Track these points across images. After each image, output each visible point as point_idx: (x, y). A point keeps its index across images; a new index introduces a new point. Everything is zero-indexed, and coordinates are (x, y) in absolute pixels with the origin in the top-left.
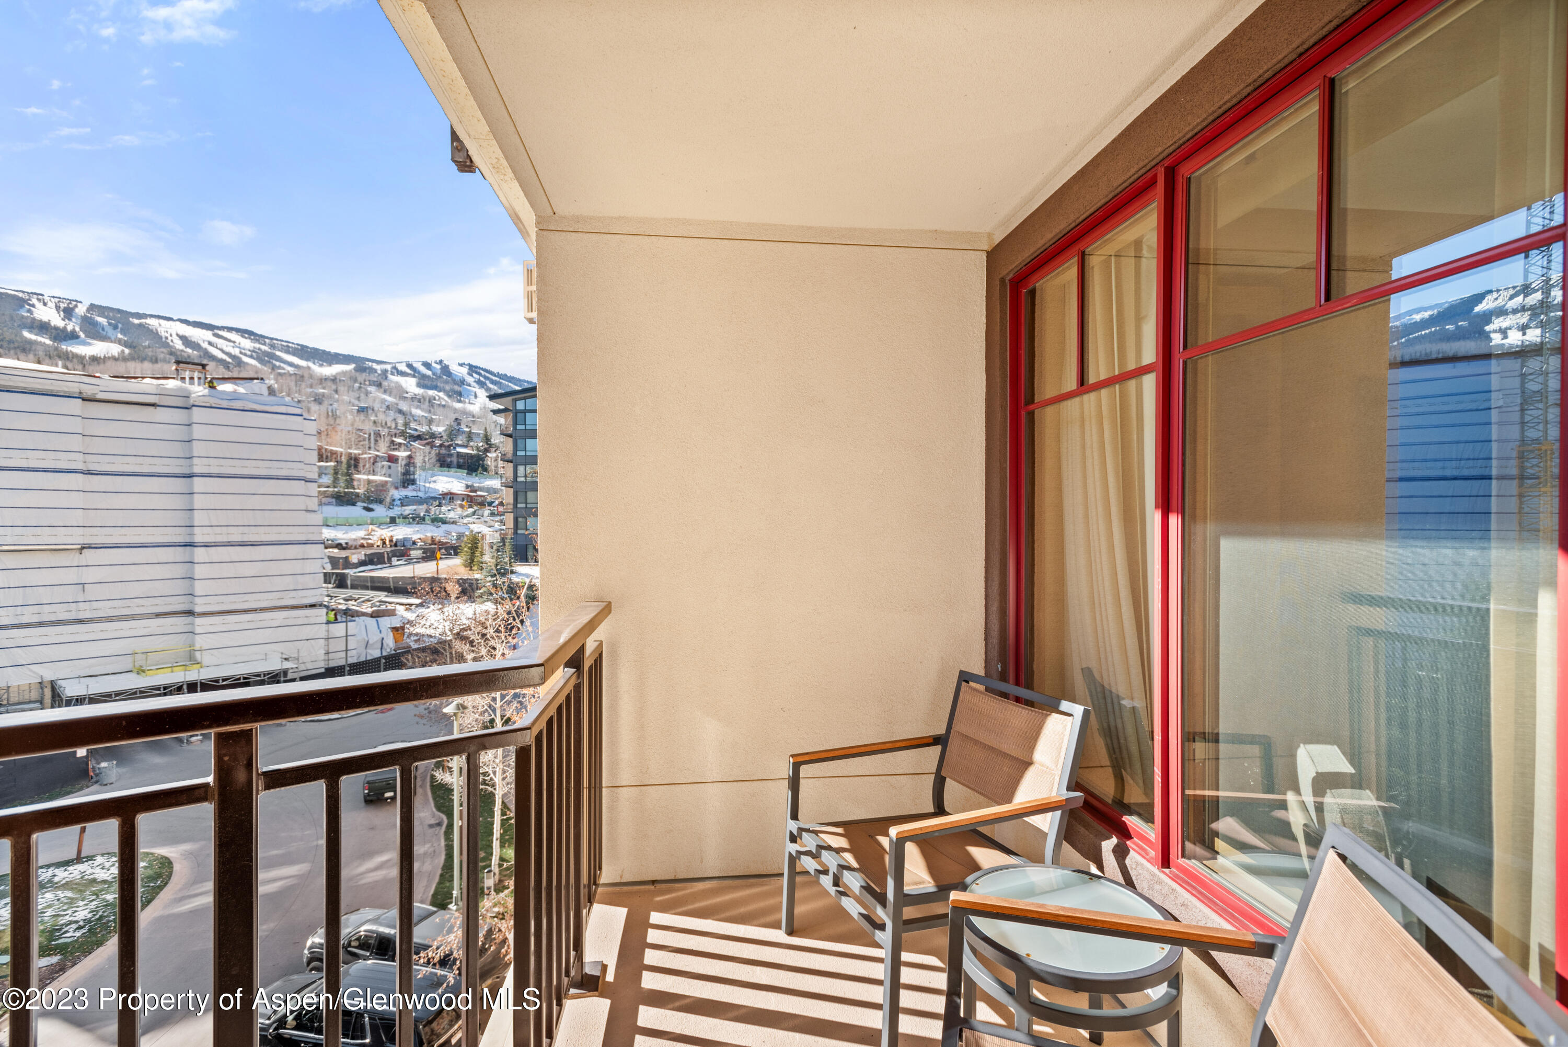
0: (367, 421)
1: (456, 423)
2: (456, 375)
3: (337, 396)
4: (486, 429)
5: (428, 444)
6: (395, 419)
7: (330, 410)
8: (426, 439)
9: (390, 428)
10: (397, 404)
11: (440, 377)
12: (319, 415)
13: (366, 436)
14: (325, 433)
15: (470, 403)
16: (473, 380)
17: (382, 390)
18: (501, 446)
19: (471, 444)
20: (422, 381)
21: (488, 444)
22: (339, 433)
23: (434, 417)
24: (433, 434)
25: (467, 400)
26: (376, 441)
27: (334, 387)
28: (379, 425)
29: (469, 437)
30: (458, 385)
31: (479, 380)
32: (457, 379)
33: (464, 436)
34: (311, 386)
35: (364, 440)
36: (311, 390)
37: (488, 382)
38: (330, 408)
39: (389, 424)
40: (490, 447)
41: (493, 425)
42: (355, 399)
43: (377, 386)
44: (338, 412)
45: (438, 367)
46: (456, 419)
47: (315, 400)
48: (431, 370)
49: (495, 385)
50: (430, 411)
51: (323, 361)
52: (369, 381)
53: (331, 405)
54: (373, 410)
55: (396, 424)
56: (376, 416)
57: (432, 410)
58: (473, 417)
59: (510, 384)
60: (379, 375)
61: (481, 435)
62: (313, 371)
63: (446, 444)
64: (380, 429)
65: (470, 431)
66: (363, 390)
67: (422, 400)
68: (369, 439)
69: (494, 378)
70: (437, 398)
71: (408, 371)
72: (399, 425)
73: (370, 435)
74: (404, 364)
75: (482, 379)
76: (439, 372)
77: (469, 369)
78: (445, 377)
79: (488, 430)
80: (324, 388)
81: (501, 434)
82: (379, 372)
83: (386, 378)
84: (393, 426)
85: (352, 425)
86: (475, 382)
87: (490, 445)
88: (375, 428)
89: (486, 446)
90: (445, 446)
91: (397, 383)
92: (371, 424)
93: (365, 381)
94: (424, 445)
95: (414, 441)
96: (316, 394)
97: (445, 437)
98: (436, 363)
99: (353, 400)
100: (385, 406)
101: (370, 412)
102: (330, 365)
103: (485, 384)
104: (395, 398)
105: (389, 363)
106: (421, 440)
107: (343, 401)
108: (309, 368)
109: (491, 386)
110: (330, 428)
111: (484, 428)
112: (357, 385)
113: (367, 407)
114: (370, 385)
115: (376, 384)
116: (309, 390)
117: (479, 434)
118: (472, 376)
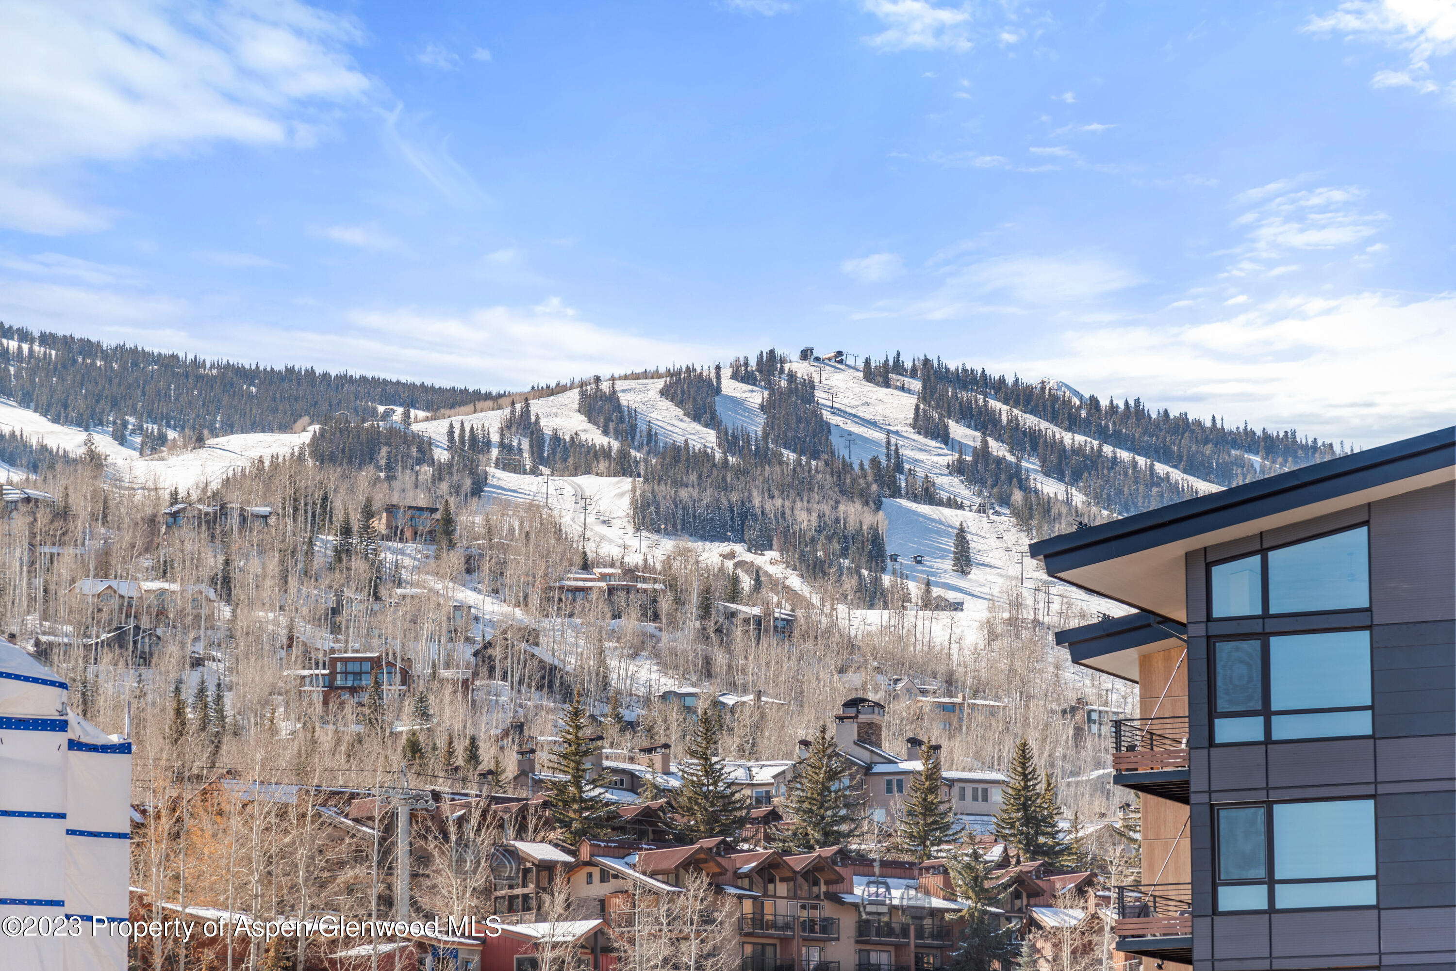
0: (373, 746)
1: (852, 730)
2: (851, 438)
3: (226, 612)
4: (1024, 754)
5: (693, 864)
6: (520, 727)
7: (189, 695)
8: (682, 839)
9: (492, 775)
10: (531, 636)
11: (763, 456)
12: (138, 722)
13: (372, 832)
14: (166, 823)
15: (929, 603)
16: (948, 457)
17: (455, 559)
18: (1114, 853)
19: (941, 853)
20: (664, 491)
21: (1035, 850)
22: (236, 823)
23: (730, 700)
24: (727, 802)
25: (914, 588)
26: (421, 858)
27: (213, 561)
28: (435, 763)
29: (929, 808)
30: (865, 497)
31: (983, 454)
32: (859, 458)
33: (899, 803)
34: (103, 570)
35: (359, 856)
36: (101, 586)
37: (1031, 465)
38: (192, 678)
39: (487, 755)
40: (1050, 870)
41: (1065, 730)
42: (316, 621)
43: (431, 537)
44: (229, 699)
45: (755, 397)
46: (854, 703)
47: (120, 639)
48: (713, 422)
49: (1075, 479)
50: (707, 670)
51: (167, 420)
52: (391, 509)
53: (197, 663)
54: (406, 677)
55: (527, 753)
56: (423, 714)
57: (720, 659)
58: (950, 683)
59: (1161, 468)
60: (442, 472)
61: (997, 796)
62: (117, 480)
63: (799, 861)
64: (443, 786)
65: (933, 774)
66: (358, 565)
67: (665, 604)
68: (386, 850)
69: (1069, 439)
70: (746, 582)
71: (595, 437)
72: (542, 757)
73: (389, 829)
74: (573, 397)
75: (997, 449)
76: (757, 426)
77: (925, 396)
78: (790, 456)
79: (1039, 762)
80: (164, 571)
81: (1119, 780)
82: (442, 455)
83: (479, 487)
84: (511, 766)
85: (301, 770)
86: (958, 469)
87: (1051, 852)
88: (413, 783)
89: (1027, 866)
90: (791, 877)
91: (532, 508)
92: (397, 760)
93: (368, 513)
94: (675, 876)
95: (622, 851)
96: (128, 607)
97: (792, 820)
98: (742, 374)
99: (305, 630)
100: (465, 653)
101: (391, 688)
102: (200, 442)
103: (1016, 476)
104: (524, 601)
105: (494, 399)
106: (660, 840)
107: (254, 634)
108: (95, 461)
109: (1050, 488)
110: (190, 793)
111: (1009, 751)
112: (329, 539)
113: (376, 662)
114: (395, 533)
115: (426, 523)
116: (92, 586)
117: (981, 791)
118: (942, 435)
